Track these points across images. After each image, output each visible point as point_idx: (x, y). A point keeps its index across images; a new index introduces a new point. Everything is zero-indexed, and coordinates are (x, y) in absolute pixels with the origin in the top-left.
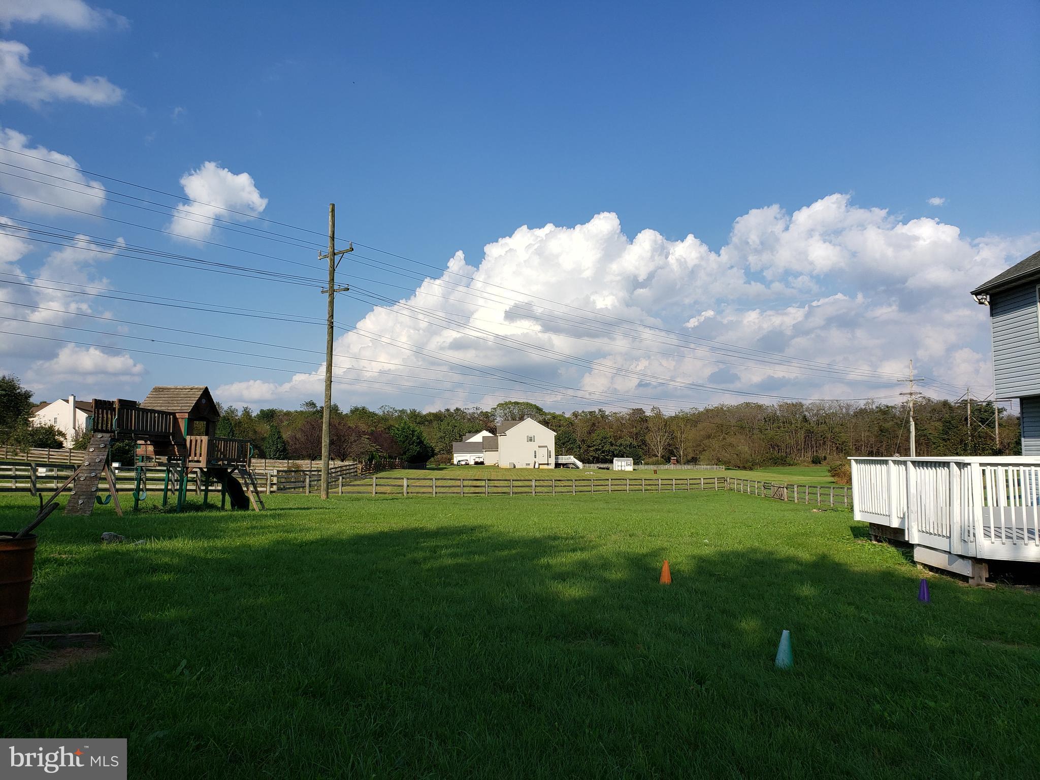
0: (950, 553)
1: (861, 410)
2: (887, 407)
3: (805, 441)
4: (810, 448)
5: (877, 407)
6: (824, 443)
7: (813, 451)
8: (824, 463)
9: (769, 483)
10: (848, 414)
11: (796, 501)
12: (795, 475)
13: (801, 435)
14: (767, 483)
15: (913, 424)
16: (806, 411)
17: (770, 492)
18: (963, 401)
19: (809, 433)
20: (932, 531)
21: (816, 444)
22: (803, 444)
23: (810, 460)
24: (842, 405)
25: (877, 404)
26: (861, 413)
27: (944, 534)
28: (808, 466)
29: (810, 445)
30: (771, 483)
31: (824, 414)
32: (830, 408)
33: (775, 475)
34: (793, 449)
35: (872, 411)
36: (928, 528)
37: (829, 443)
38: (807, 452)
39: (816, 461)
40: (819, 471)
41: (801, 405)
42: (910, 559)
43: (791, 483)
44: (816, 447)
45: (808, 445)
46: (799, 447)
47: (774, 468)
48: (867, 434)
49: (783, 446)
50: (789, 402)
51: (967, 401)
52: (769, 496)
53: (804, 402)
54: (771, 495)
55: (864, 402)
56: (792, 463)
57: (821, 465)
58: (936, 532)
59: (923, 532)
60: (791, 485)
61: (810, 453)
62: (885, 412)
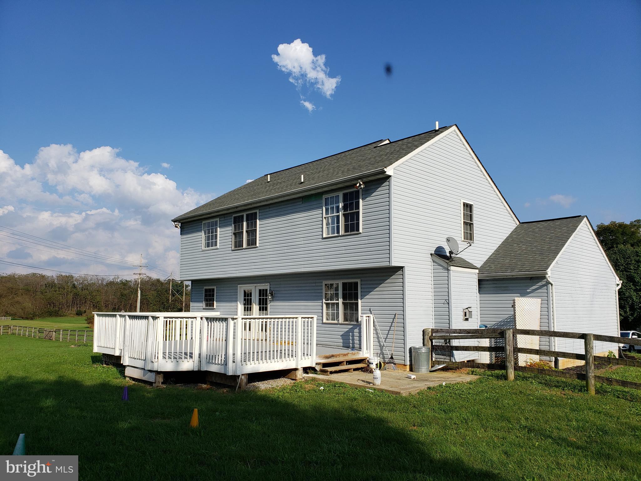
0: (144, 369)
1: (111, 282)
2: (126, 281)
3: (73, 301)
4: (76, 305)
5: (120, 281)
6: (85, 302)
7: (78, 307)
8: (84, 315)
9: (43, 329)
10: (102, 284)
11: (61, 340)
12: (63, 323)
13: (70, 296)
14: (41, 329)
15: (139, 292)
16: (75, 281)
17: (43, 335)
18: (168, 280)
19: (76, 295)
20: (136, 357)
21: (80, 302)
22: (71, 302)
23: (75, 313)
24: (99, 278)
25: (120, 279)
26: (111, 284)
27: (142, 358)
28: (73, 317)
29: (76, 303)
30: (44, 329)
31: (87, 284)
32: (91, 280)
33: (49, 323)
34: (64, 305)
35: (117, 283)
36: (134, 355)
37: (88, 302)
38: (73, 308)
39: (79, 314)
40: (81, 320)
41: (72, 277)
42: (123, 375)
43: (58, 329)
44: (80, 304)
45: (75, 303)
46: (68, 304)
47: (49, 318)
48: (113, 297)
49: (57, 304)
50: (64, 274)
51: (170, 280)
52: (42, 337)
53: (74, 275)
54: (43, 337)
55: (113, 277)
56: (62, 314)
57: (82, 316)
58: (138, 358)
59: (131, 358)
60: (58, 330)
61: (75, 308)
62: (125, 284)
